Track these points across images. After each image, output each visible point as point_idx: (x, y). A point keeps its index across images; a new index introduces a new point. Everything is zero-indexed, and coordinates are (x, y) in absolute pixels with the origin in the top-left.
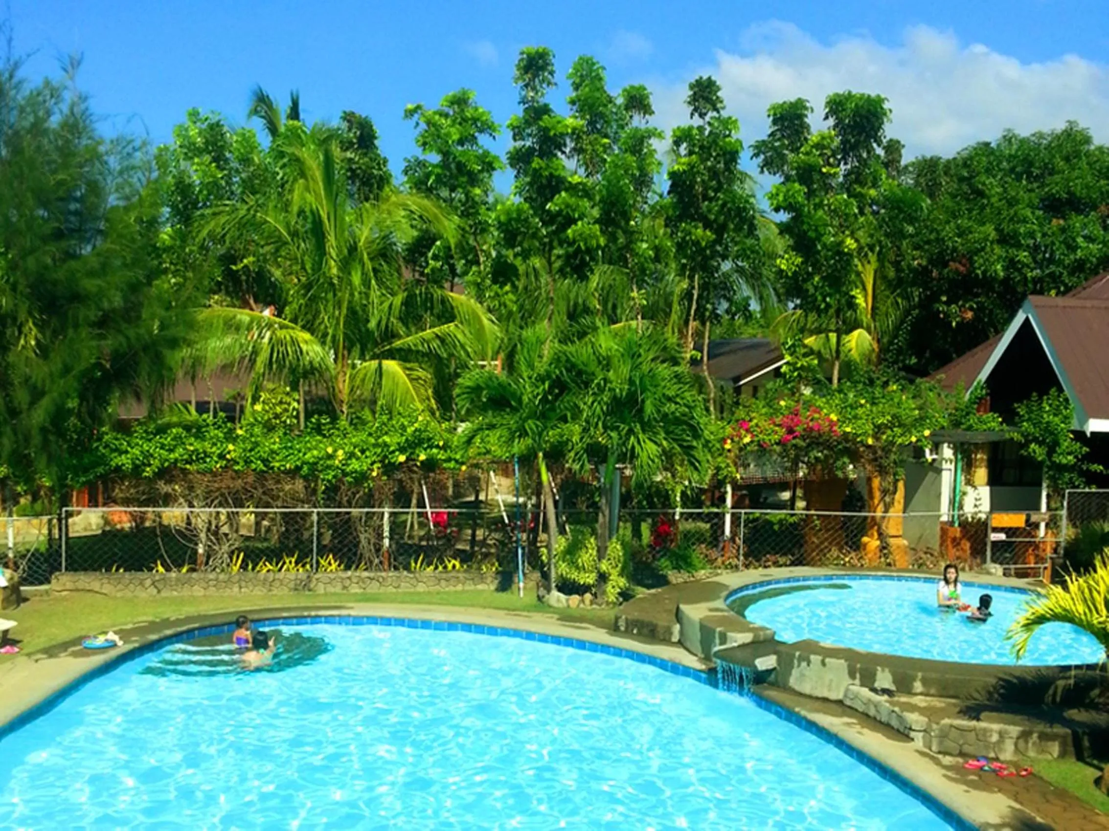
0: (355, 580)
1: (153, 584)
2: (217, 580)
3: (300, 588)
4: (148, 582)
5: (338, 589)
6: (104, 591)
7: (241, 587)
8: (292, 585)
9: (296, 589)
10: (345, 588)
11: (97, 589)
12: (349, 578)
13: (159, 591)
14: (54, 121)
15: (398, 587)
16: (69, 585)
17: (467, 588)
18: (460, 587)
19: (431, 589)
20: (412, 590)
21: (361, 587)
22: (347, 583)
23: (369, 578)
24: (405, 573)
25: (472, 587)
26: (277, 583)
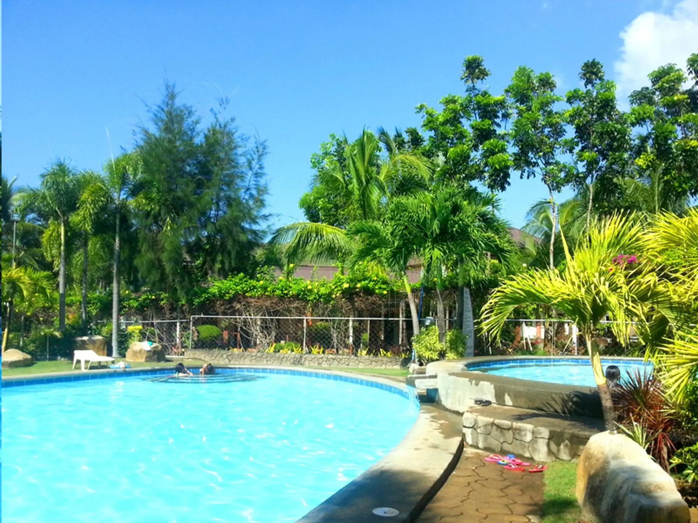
0: (325, 360)
1: (227, 357)
2: (256, 356)
3: (296, 363)
4: (225, 356)
5: (316, 364)
6: (206, 360)
7: (267, 361)
8: (292, 361)
9: (294, 363)
10: (319, 364)
11: (203, 358)
12: (322, 358)
13: (230, 361)
14: (199, 140)
15: (348, 365)
16: (191, 356)
17: (388, 367)
18: (383, 367)
19: (367, 367)
20: (356, 367)
21: (328, 364)
22: (321, 361)
23: (332, 358)
24: (353, 356)
25: (391, 367)
26: (285, 359)
